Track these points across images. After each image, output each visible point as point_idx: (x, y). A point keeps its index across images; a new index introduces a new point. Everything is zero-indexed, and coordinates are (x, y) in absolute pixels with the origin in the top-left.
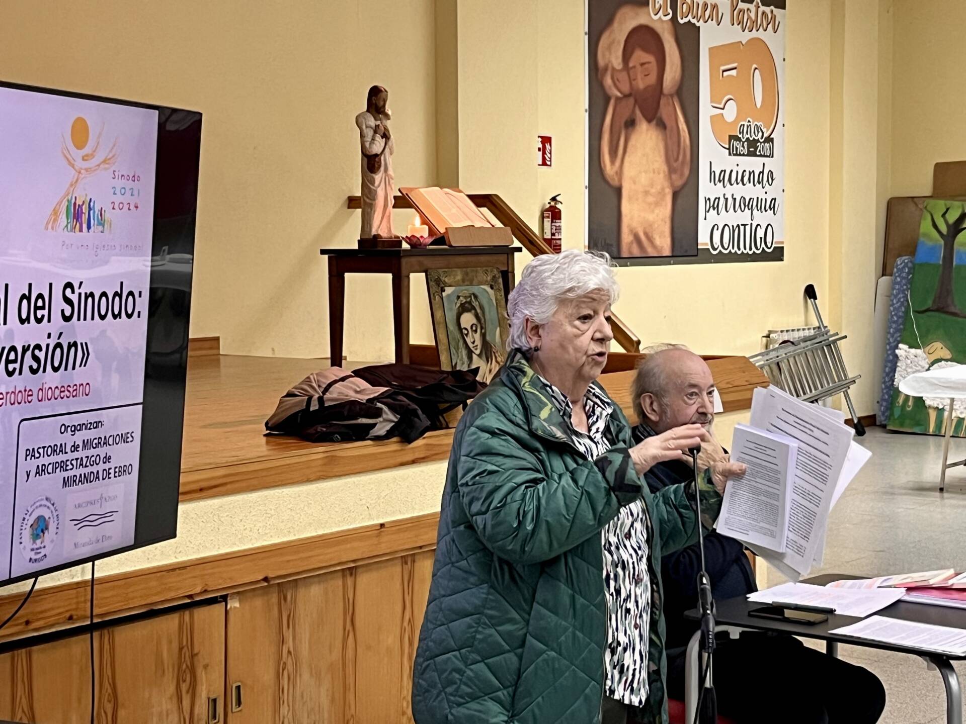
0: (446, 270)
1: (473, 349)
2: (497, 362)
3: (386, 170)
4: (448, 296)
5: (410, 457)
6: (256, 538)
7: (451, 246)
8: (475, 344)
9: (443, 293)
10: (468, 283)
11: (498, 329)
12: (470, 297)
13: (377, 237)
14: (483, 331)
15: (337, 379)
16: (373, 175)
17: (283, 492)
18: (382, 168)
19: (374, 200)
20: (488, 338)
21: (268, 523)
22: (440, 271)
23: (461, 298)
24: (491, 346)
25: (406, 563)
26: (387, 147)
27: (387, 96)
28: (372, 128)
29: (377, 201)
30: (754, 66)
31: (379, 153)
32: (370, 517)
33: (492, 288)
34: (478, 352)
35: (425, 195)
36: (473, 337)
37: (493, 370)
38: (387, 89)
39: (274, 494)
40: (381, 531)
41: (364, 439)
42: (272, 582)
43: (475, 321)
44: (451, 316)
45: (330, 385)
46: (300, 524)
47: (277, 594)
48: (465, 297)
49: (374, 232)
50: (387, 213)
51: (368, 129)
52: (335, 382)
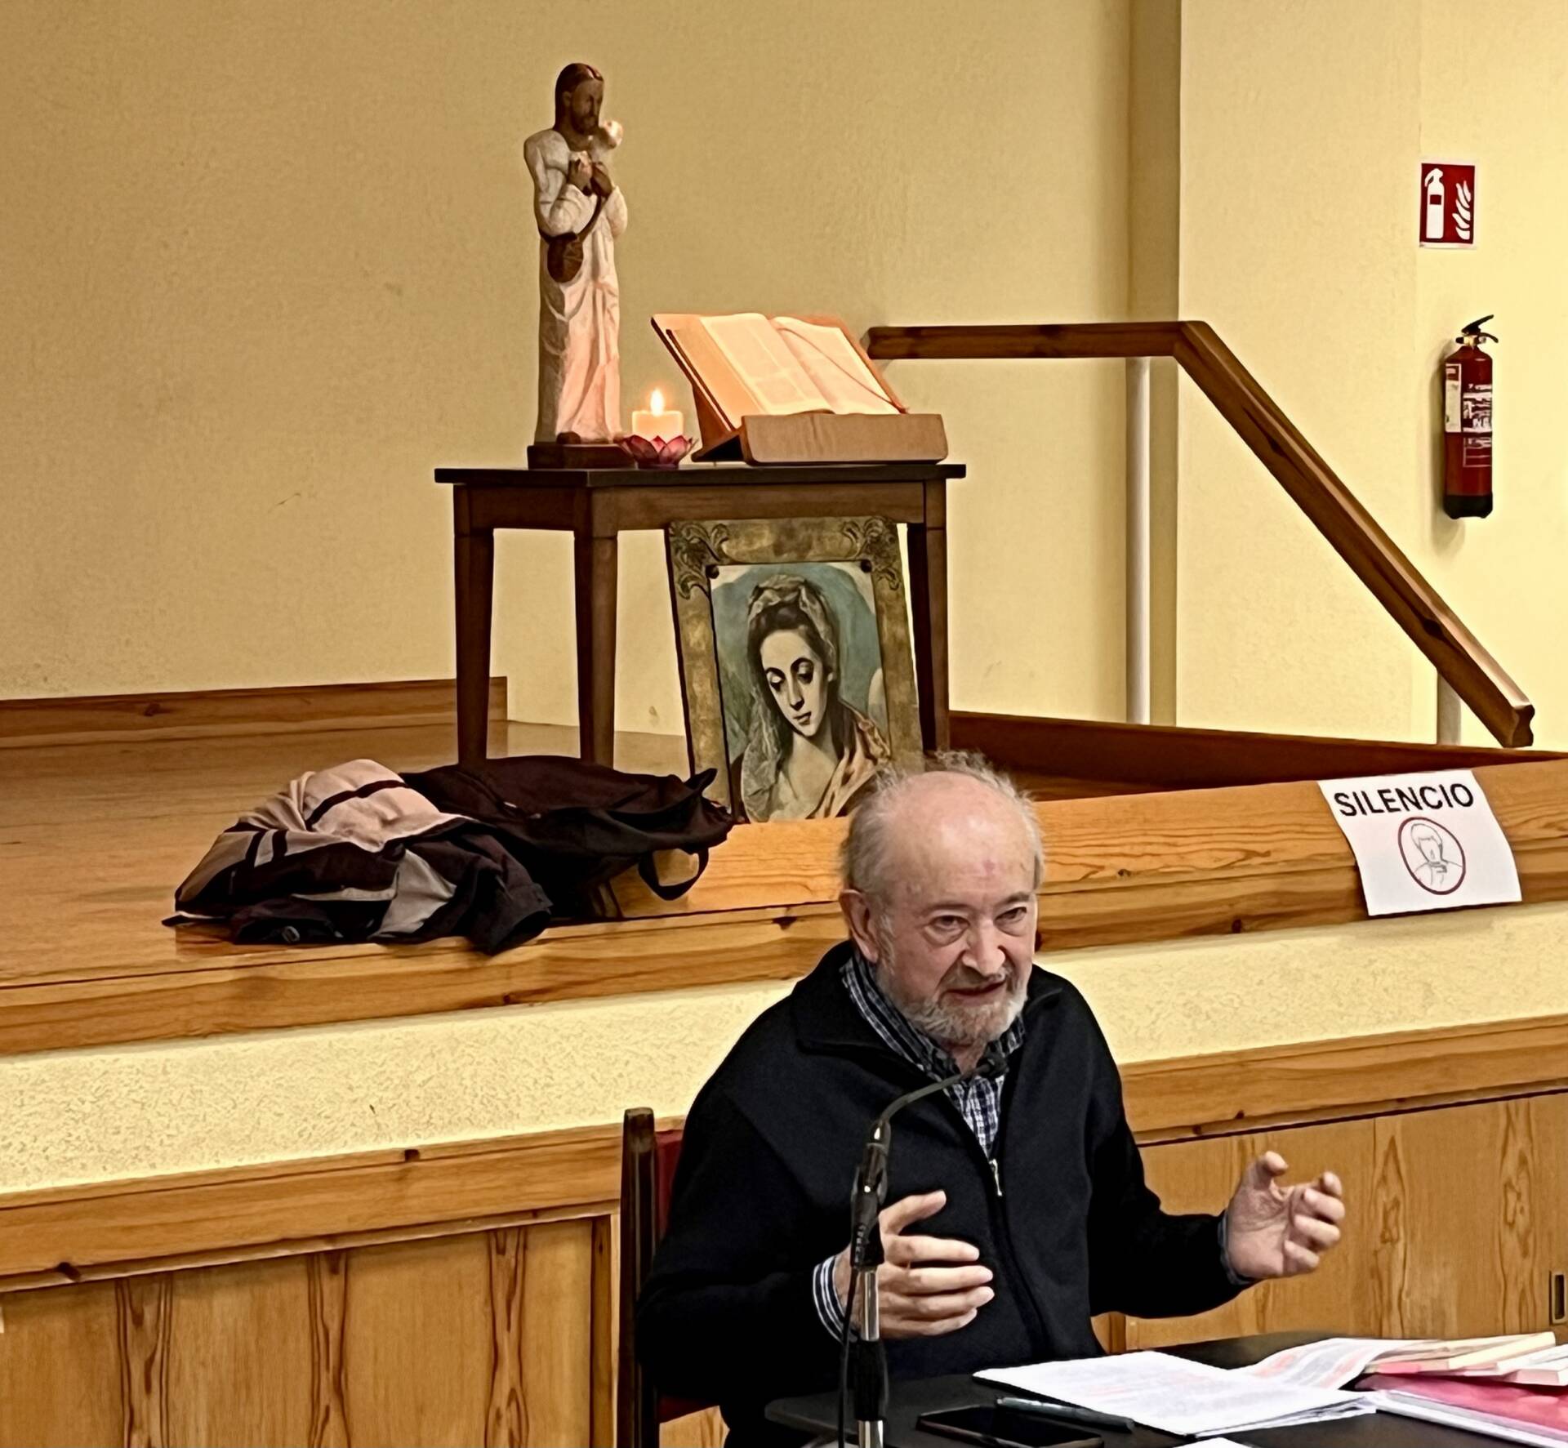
0: (725, 522)
1: (795, 723)
2: (868, 755)
3: (595, 273)
4: (728, 587)
5: (497, 989)
6: (38, 1169)
7: (752, 462)
8: (804, 710)
9: (713, 581)
10: (794, 556)
11: (879, 673)
12: (796, 590)
13: (568, 438)
14: (831, 677)
15: (352, 788)
16: (562, 287)
17: (116, 1060)
18: (586, 268)
19: (563, 348)
20: (845, 696)
21: (75, 1134)
22: (709, 525)
23: (767, 594)
24: (853, 716)
25: (501, 1251)
26: (602, 215)
27: (600, 89)
28: (558, 168)
29: (568, 351)
31: (577, 230)
32: (380, 1131)
33: (865, 567)
34: (810, 730)
35: (713, 333)
36: (798, 692)
37: (854, 777)
38: (601, 72)
39: (92, 1064)
40: (409, 1170)
41: (363, 939)
42: (85, 1278)
43: (806, 652)
44: (733, 637)
45: (327, 804)
46: (167, 1142)
47: (113, 1309)
48: (781, 592)
49: (560, 428)
50: (597, 379)
51: (551, 173)
52: (345, 796)
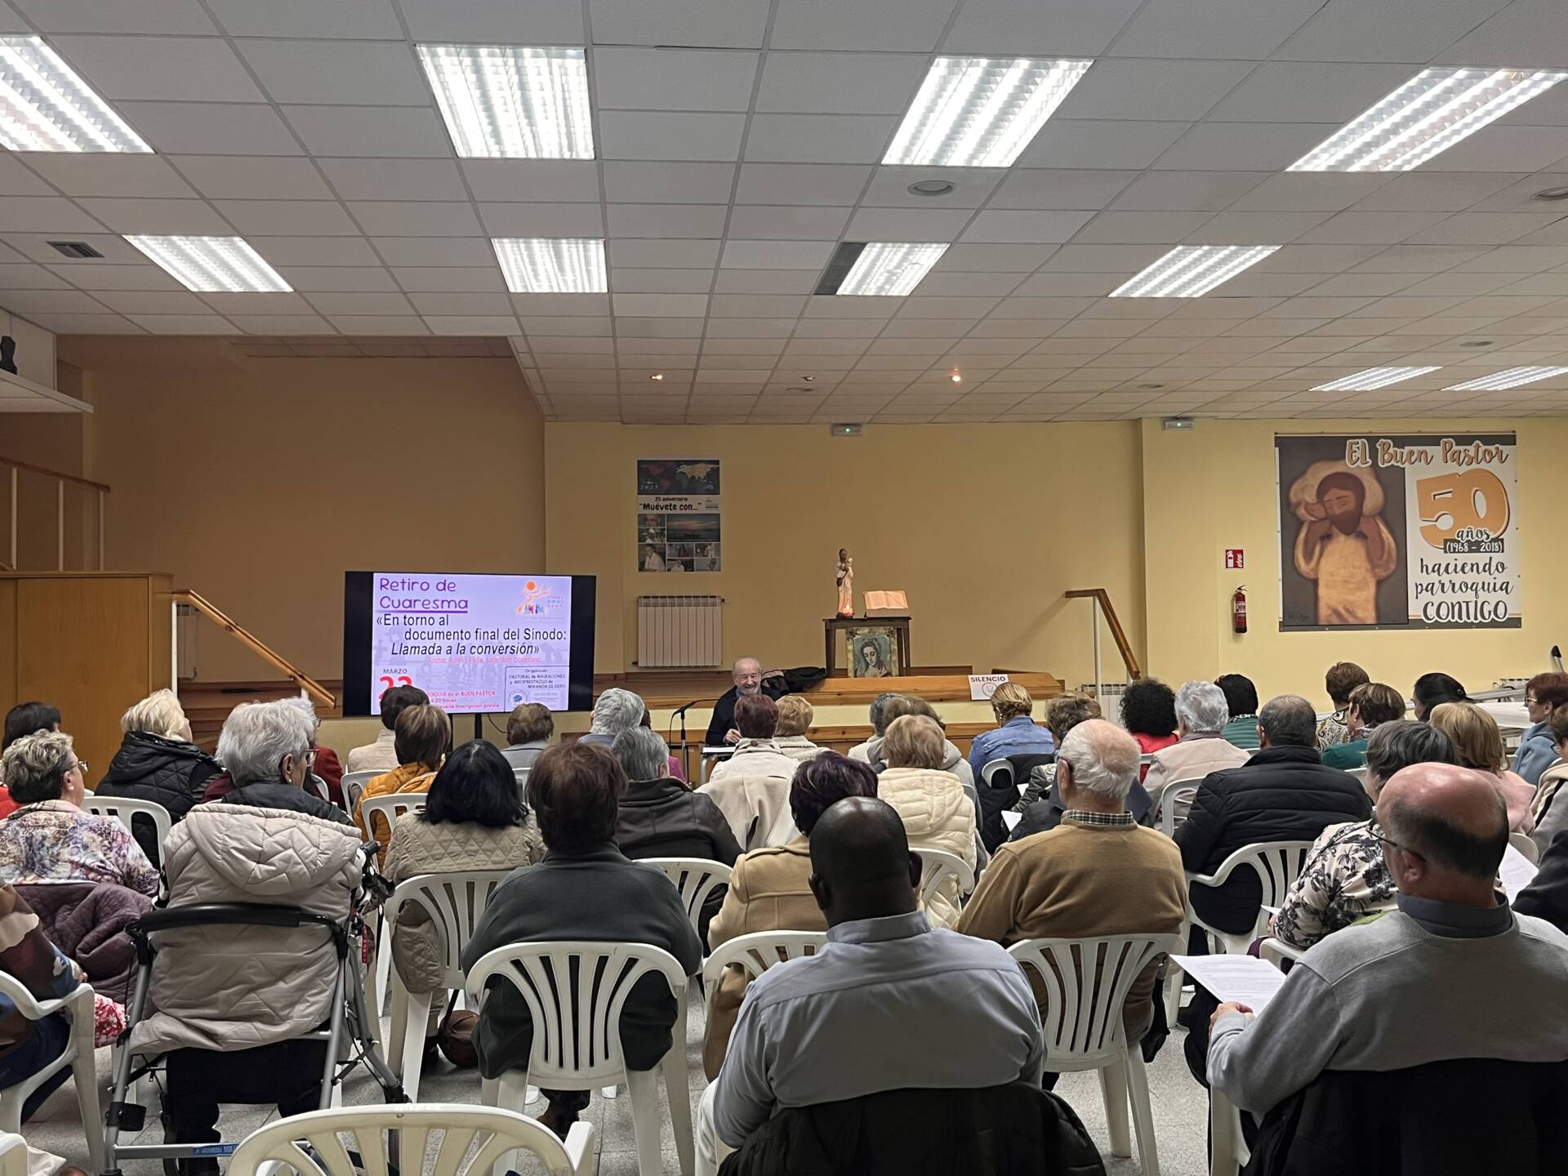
0: (858, 628)
1: (870, 663)
2: (886, 669)
3: (845, 585)
8: (872, 661)
12: (872, 639)
14: (878, 655)
23: (866, 640)
24: (883, 662)
26: (846, 575)
30: (1475, 489)
31: (842, 577)
33: (888, 636)
34: (873, 664)
36: (871, 658)
37: (882, 673)
43: (874, 651)
48: (869, 640)
50: (846, 603)
